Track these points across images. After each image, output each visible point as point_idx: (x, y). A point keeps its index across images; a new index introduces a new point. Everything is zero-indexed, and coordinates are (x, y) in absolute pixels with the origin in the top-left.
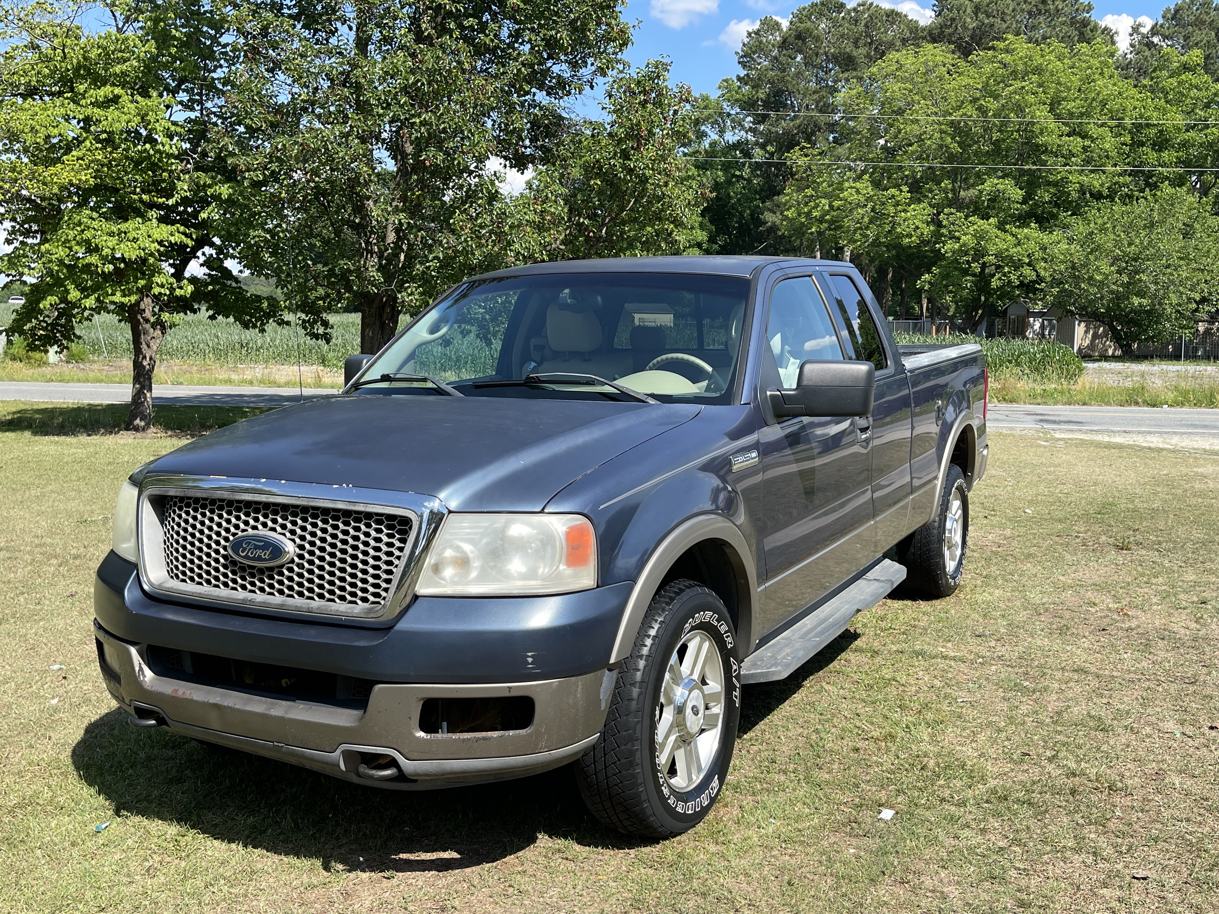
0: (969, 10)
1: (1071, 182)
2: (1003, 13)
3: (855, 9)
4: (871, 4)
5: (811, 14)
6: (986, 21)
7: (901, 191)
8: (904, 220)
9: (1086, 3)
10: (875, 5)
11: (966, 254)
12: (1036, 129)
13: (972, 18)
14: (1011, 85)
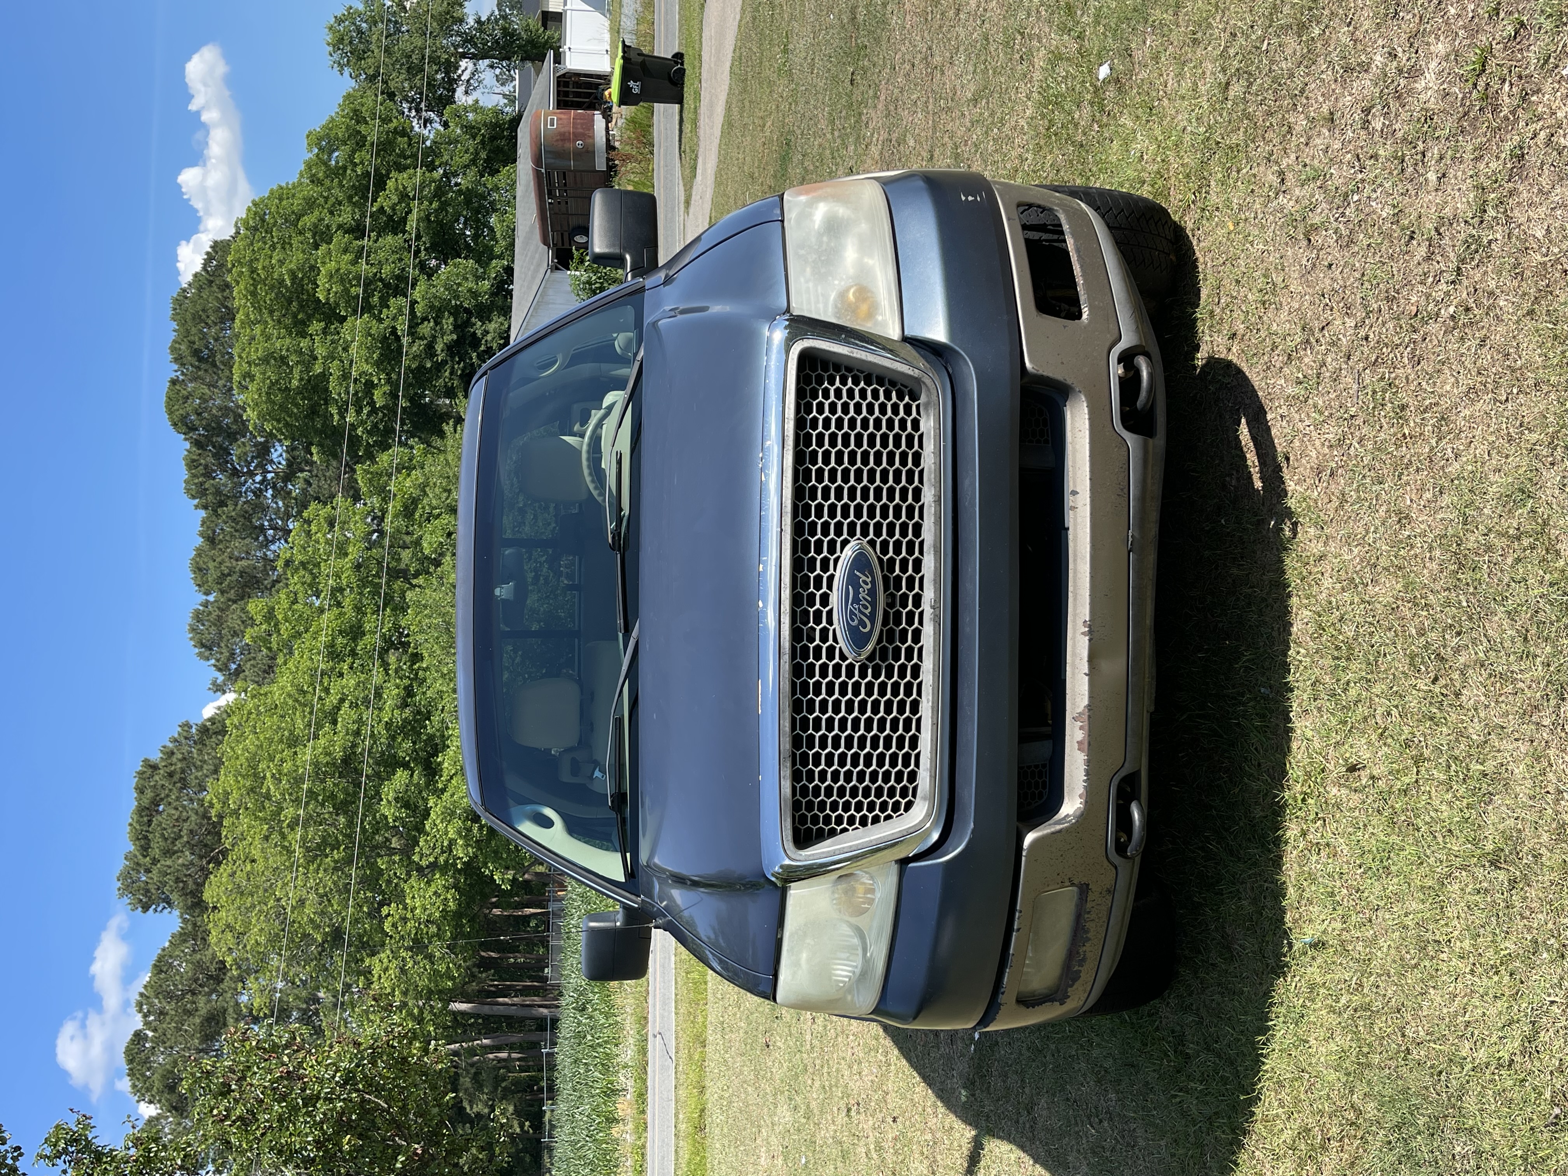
0: (169, 862)
1: (391, 719)
2: (177, 820)
3: (145, 1016)
4: (141, 995)
5: (143, 1075)
6: (185, 839)
7: (389, 915)
8: (425, 909)
9: (179, 729)
10: (143, 990)
11: (469, 830)
12: (324, 760)
13: (179, 857)
14: (269, 789)
